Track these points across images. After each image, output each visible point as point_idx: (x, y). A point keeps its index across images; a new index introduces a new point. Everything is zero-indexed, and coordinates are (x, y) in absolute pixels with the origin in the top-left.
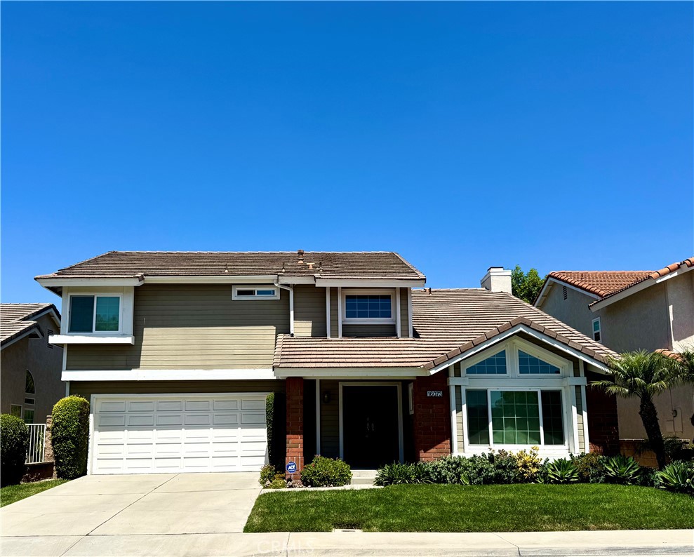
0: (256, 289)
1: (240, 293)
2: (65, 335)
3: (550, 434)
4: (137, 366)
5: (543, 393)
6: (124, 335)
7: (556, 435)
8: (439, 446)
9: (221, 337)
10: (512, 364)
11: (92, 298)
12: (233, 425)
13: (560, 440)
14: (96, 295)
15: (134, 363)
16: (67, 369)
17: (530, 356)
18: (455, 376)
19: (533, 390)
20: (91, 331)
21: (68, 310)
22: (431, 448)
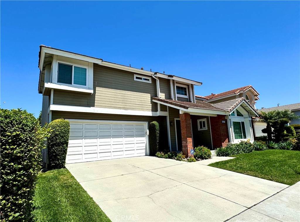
0: (143, 77)
1: (137, 78)
2: (56, 84)
4: (93, 105)
6: (89, 89)
9: (130, 96)
11: (71, 66)
12: (132, 136)
14: (74, 65)
15: (91, 104)
16: (54, 104)
17: (238, 111)
19: (240, 121)
20: (71, 83)
21: (57, 70)
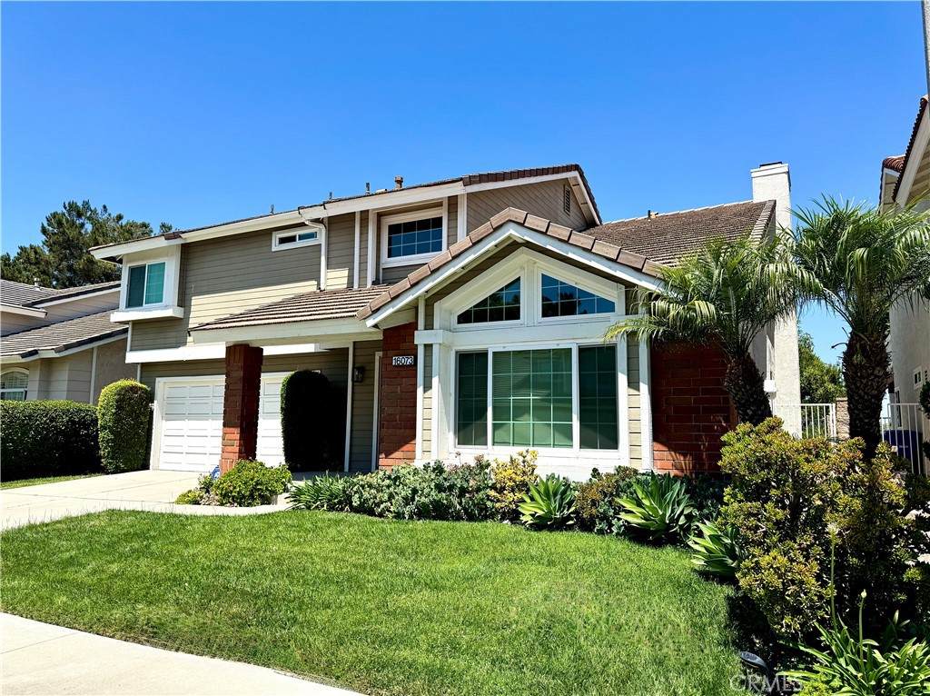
0: (297, 232)
1: (283, 241)
2: (122, 311)
3: (594, 428)
5: (582, 350)
6: (166, 307)
7: (602, 430)
8: (405, 448)
9: (260, 300)
10: (531, 300)
11: (144, 267)
13: (611, 441)
14: (148, 263)
16: (131, 350)
17: (562, 283)
18: (425, 329)
19: (563, 346)
20: (142, 304)
21: (126, 284)
22: (396, 451)
